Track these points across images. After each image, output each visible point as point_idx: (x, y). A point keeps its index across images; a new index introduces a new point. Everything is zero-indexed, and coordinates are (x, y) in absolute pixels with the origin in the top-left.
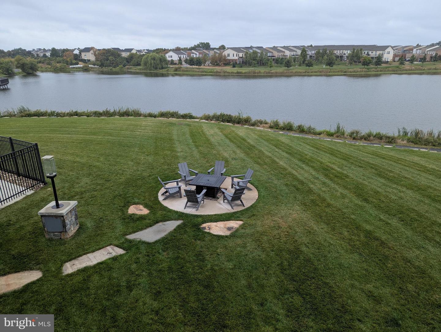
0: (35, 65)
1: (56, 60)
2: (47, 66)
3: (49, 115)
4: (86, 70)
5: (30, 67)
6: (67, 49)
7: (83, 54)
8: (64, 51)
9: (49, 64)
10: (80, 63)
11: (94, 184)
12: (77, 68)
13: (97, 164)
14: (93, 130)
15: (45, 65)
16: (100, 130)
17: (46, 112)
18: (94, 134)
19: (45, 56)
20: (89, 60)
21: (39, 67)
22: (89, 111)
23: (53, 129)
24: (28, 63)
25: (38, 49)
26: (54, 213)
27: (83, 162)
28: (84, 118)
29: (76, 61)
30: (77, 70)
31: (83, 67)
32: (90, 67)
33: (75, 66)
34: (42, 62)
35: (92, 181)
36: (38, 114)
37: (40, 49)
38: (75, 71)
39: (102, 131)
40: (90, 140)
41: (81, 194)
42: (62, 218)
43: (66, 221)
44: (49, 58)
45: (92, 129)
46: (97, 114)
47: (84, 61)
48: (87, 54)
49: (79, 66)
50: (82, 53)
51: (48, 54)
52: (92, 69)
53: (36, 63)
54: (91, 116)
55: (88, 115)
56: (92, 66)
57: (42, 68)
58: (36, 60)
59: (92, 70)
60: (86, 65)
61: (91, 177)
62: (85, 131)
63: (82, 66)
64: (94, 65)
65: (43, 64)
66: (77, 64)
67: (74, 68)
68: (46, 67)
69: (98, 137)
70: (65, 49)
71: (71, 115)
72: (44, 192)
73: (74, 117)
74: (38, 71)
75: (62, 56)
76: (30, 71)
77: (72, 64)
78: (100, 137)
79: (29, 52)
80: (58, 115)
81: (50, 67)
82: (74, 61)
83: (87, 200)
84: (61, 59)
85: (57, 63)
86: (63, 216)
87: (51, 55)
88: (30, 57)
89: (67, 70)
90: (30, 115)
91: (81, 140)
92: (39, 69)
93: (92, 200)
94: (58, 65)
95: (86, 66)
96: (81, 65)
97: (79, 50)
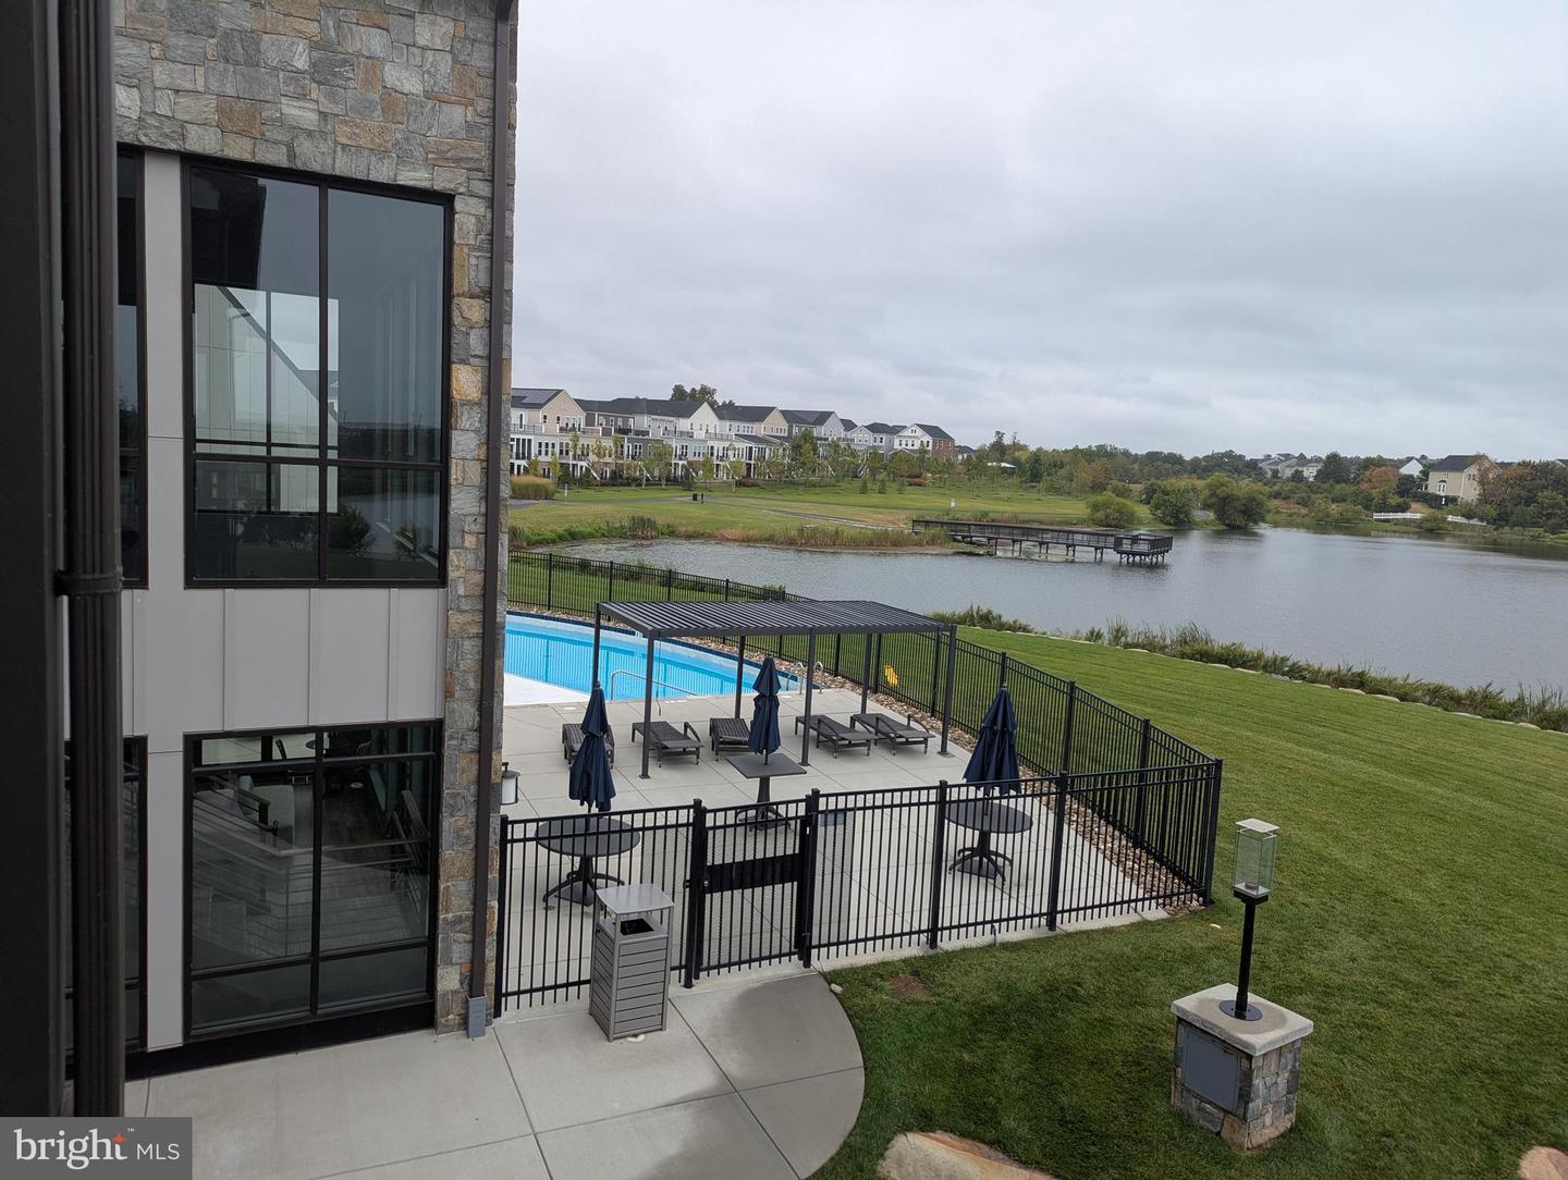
0: (1260, 504)
1: (1330, 493)
2: (1295, 508)
3: (1265, 668)
4: (1430, 531)
5: (1243, 508)
6: (1380, 457)
7: (1434, 477)
8: (1368, 463)
9: (1304, 503)
10: (1414, 506)
11: (1380, 974)
12: (1397, 522)
13: (1410, 894)
14: (1416, 754)
15: (1292, 506)
16: (1444, 763)
17: (1260, 656)
18: (1418, 773)
19: (1298, 477)
20: (1452, 500)
21: (1269, 511)
22: (1410, 681)
23: (1271, 717)
24: (1241, 496)
25: (1283, 455)
26: (1223, 1030)
27: (1354, 868)
28: (1386, 700)
29: (1400, 500)
30: (1396, 528)
31: (1423, 520)
32: (1450, 523)
33: (1391, 516)
34: (1284, 494)
35: (1377, 959)
36: (1233, 658)
37: (1287, 456)
38: (1387, 531)
39: (1452, 769)
40: (1396, 791)
41: (1326, 994)
42: (1245, 1063)
43: (1256, 1082)
44: (1310, 486)
45: (1415, 751)
46: (1444, 698)
47: (1433, 501)
48: (1452, 477)
49: (1408, 515)
50: (1431, 474)
51: (1310, 473)
52: (1454, 529)
53: (1265, 498)
54: (1415, 700)
55: (1406, 693)
56: (1459, 519)
57: (1277, 512)
58: (1267, 488)
59: (1456, 533)
60: (1438, 514)
61: (1374, 939)
62: (1383, 753)
63: (1418, 516)
64: (1469, 516)
65: (1283, 503)
66: (1403, 508)
67: (1387, 521)
68: (1293, 511)
69: (1433, 789)
70: (1374, 459)
71: (1340, 680)
72: (1199, 929)
73: (1350, 690)
74: (1264, 521)
75: (1356, 481)
76: (1240, 520)
77: (1384, 508)
78: (1440, 791)
79: (1253, 464)
80: (1296, 672)
81: (1304, 511)
82: (1394, 500)
83: (1343, 1027)
84: (1349, 489)
85: (1333, 501)
86: (1250, 1058)
87: (1321, 476)
88: (1250, 477)
89: (1361, 526)
90: (1206, 656)
91: (1364, 783)
92: (1269, 517)
93: (1361, 1038)
94: (1334, 508)
95: (1436, 519)
96: (1416, 513)
97: (1424, 462)
